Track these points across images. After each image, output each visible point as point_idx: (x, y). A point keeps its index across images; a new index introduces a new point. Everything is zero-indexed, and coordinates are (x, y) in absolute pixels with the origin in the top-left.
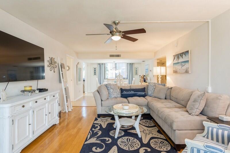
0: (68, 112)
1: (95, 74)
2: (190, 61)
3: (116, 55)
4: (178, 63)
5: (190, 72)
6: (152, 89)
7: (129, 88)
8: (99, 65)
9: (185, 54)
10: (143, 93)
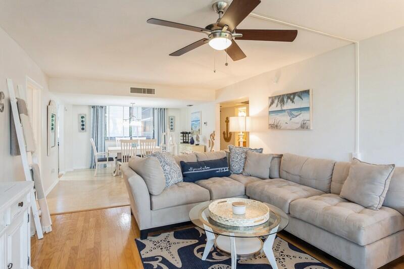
0: (42, 237)
1: (83, 129)
2: (311, 109)
3: (144, 89)
4: (282, 111)
5: (311, 128)
6: (240, 160)
7: (195, 160)
8: (92, 109)
9: (299, 96)
10: (226, 169)
